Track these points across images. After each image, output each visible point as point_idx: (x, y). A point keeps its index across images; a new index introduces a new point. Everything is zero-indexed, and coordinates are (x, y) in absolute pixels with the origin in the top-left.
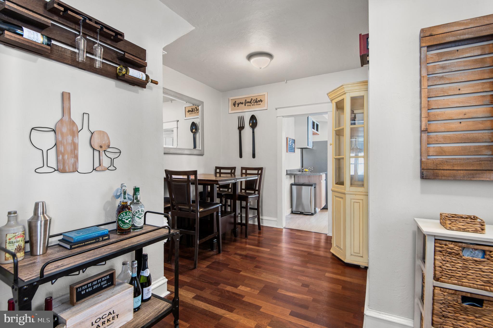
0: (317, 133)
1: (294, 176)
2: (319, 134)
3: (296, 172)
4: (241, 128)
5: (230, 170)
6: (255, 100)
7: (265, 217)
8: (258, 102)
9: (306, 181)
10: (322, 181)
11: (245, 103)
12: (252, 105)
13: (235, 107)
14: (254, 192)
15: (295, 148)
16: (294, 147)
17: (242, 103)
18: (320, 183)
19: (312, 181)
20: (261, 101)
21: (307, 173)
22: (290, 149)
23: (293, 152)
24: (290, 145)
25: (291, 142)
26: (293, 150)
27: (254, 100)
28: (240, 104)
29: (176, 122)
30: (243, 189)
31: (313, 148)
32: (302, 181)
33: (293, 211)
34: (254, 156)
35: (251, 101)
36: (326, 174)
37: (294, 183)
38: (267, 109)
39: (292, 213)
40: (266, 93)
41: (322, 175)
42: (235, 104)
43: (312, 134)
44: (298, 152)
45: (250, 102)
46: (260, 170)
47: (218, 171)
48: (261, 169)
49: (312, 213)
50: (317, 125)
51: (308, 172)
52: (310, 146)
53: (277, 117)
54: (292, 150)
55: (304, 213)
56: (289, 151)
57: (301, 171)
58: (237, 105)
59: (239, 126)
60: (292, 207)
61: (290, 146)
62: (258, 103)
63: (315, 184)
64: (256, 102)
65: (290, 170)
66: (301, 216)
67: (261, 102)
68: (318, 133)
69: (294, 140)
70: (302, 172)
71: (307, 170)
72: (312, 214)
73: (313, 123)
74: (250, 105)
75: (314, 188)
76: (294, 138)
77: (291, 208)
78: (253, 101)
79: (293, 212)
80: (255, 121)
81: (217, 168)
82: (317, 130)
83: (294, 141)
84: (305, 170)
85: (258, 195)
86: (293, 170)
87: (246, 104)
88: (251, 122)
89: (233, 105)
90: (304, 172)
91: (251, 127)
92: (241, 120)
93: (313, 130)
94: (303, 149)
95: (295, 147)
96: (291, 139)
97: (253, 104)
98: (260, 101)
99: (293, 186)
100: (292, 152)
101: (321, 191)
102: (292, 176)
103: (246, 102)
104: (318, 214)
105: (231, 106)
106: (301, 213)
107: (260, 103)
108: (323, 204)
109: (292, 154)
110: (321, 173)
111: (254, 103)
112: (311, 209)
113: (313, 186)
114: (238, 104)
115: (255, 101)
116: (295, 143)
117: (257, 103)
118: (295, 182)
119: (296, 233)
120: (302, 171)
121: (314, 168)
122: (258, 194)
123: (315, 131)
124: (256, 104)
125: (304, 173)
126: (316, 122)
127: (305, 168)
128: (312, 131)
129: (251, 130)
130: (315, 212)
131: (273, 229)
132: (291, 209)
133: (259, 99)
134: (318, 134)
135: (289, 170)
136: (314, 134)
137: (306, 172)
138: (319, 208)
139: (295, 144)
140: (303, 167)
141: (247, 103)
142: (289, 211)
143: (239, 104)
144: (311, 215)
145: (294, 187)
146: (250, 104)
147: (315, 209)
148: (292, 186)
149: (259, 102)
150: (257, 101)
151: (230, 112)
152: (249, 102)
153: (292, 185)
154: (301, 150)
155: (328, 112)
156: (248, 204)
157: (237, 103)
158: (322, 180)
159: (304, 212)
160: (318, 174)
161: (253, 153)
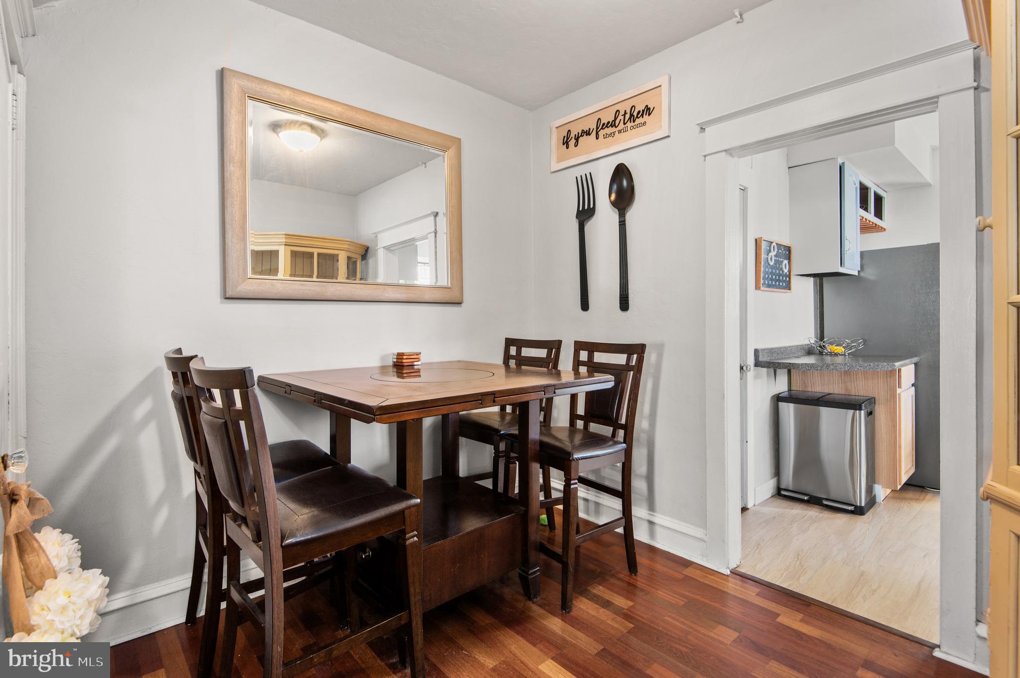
0: (878, 224)
1: (786, 370)
2: (885, 229)
3: (797, 357)
4: (585, 214)
5: (547, 350)
6: (628, 111)
7: (663, 517)
8: (637, 117)
9: (834, 387)
10: (898, 391)
11: (597, 128)
12: (620, 132)
13: (567, 148)
14: (614, 435)
15: (789, 276)
16: (786, 271)
17: (588, 133)
18: (893, 398)
19: (860, 388)
20: (648, 111)
21: (839, 359)
22: (772, 280)
23: (784, 288)
24: (772, 263)
25: (773, 254)
26: (785, 281)
27: (624, 115)
28: (582, 136)
29: (432, 218)
30: (580, 417)
31: (862, 274)
32: (818, 386)
33: (783, 486)
34: (624, 304)
35: (616, 119)
36: (916, 364)
37: (786, 394)
38: (668, 136)
39: (779, 493)
40: (663, 81)
41: (900, 370)
42: (567, 139)
43: (859, 227)
44: (804, 289)
45: (613, 124)
46: (636, 353)
47: (513, 351)
48: (639, 349)
49: (856, 507)
50: (879, 200)
51: (844, 355)
52: (852, 267)
53: (705, 156)
54: (779, 281)
55: (825, 502)
56: (764, 284)
57: (817, 350)
58: (572, 143)
59: (581, 209)
60: (777, 472)
61: (772, 267)
62: (638, 121)
63: (872, 401)
64: (630, 118)
65: (772, 349)
66: (813, 512)
67: (649, 115)
68: (881, 225)
69: (789, 249)
70: (818, 357)
71: (840, 349)
72: (859, 511)
73: (864, 190)
74: (612, 135)
75: (865, 418)
76: (786, 242)
77: (775, 477)
78: (621, 117)
79: (783, 493)
80: (628, 183)
81: (509, 342)
82: (879, 213)
83: (786, 253)
84: (830, 348)
85: (625, 445)
86: (782, 350)
87: (601, 133)
88: (615, 187)
89: (564, 144)
90: (827, 354)
91: (615, 204)
92: (585, 187)
93: (862, 212)
94: (825, 279)
95: (790, 271)
96: (774, 244)
97: (621, 126)
98: (643, 111)
99: (782, 405)
100: (779, 287)
101: (895, 426)
102: (778, 371)
103: (601, 126)
104: (882, 507)
105: (558, 148)
106: (814, 501)
107: (646, 117)
108: (903, 471)
109: (778, 296)
110: (897, 364)
111: (625, 124)
112: (855, 492)
113: (863, 408)
114: (577, 139)
115: (628, 116)
116: (789, 258)
117: (634, 121)
118: (790, 390)
119: (778, 615)
120: (821, 353)
121: (865, 341)
122: (625, 442)
123: (870, 216)
124: (632, 124)
125: (828, 359)
126: (873, 189)
127: (831, 344)
128: (859, 218)
129: (614, 216)
130: (872, 501)
131: (688, 572)
132: (775, 479)
133: (639, 107)
134: (883, 229)
135: (763, 350)
136: (866, 228)
137: (836, 355)
138: (886, 486)
139: (789, 263)
140: (822, 338)
141: (602, 128)
142: (769, 486)
143: (578, 137)
144: (852, 512)
145: (789, 411)
146: (614, 129)
147: (870, 490)
148: (779, 403)
149: (642, 115)
150: (635, 114)
151: (555, 166)
152: (609, 122)
153: (778, 399)
154: (815, 284)
155: (941, 99)
156: (570, 485)
157: (572, 135)
158: (900, 387)
159: (827, 499)
160: (884, 366)
161: (620, 295)
